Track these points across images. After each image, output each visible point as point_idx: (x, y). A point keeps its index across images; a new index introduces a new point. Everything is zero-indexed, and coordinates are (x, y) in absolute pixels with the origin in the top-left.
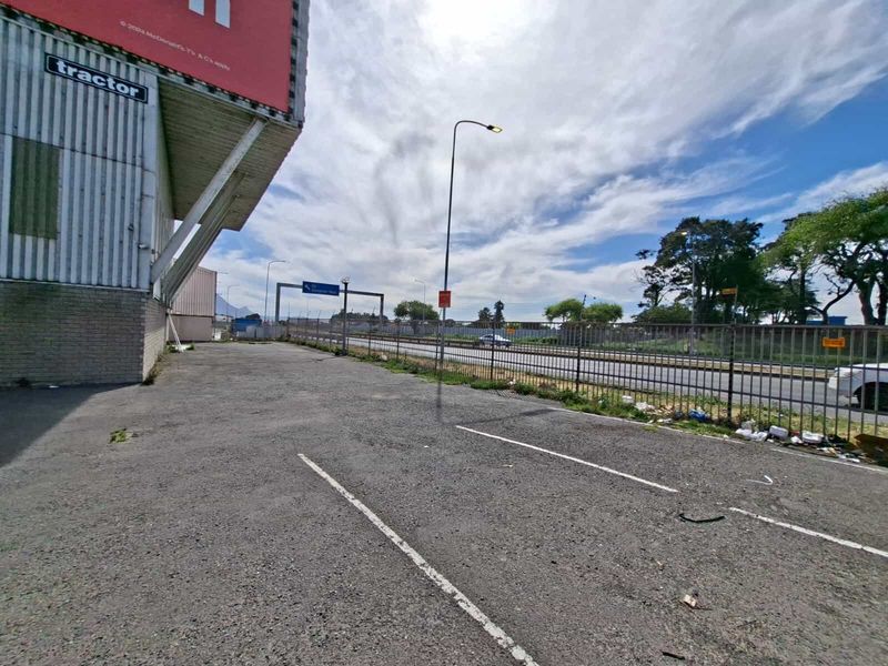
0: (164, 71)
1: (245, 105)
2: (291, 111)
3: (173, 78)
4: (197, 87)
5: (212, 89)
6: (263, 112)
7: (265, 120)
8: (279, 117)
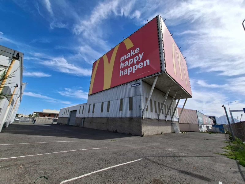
0: (142, 78)
1: (150, 77)
2: (162, 70)
3: (143, 79)
4: (146, 78)
5: (148, 76)
6: (156, 74)
7: (157, 76)
8: (160, 73)
